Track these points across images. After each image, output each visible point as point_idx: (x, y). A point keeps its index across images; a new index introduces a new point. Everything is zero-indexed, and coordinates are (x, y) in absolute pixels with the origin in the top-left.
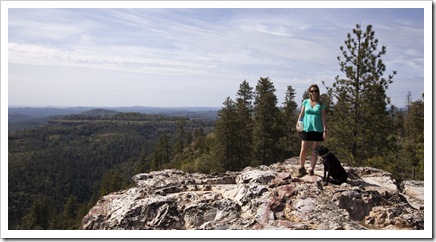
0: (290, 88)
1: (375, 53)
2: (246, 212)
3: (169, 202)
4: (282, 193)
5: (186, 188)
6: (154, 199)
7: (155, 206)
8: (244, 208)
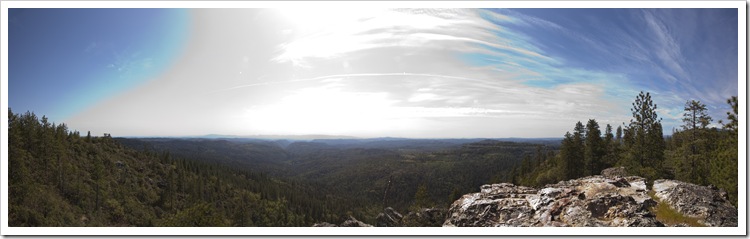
0: (608, 126)
1: (651, 108)
2: (537, 215)
3: (492, 205)
4: (561, 203)
5: (509, 196)
6: (484, 202)
7: (484, 206)
8: (537, 212)
